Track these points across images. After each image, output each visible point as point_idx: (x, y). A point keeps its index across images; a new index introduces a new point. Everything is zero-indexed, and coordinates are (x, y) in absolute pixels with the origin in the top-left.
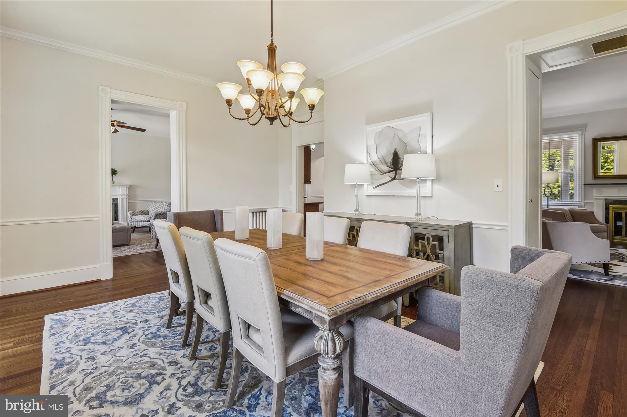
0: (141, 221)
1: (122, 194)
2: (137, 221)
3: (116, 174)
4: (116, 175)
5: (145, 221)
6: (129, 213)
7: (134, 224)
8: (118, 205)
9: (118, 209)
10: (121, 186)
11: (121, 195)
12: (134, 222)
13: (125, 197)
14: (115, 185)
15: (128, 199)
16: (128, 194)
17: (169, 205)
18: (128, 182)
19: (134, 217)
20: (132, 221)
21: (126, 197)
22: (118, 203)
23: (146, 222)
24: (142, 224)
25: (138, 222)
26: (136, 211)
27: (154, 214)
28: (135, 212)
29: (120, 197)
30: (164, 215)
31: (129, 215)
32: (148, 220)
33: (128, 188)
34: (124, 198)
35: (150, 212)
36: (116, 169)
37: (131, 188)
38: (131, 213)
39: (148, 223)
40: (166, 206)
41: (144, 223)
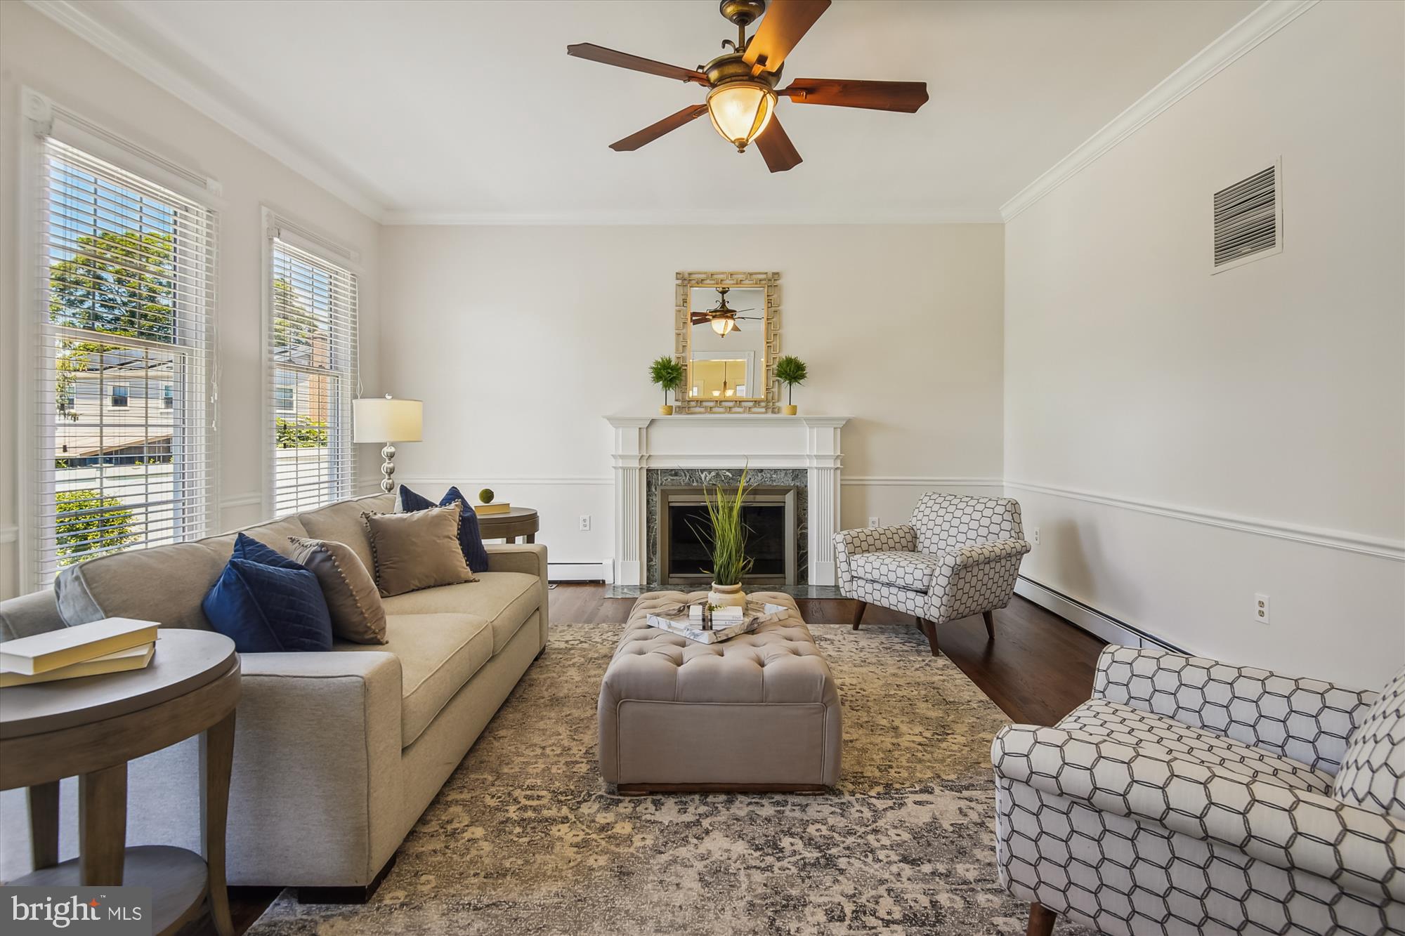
0: (889, 585)
1: (820, 453)
2: (873, 581)
3: (803, 376)
4: (801, 381)
5: (906, 588)
6: (840, 538)
7: (861, 592)
8: (807, 492)
9: (805, 509)
10: (817, 421)
11: (817, 457)
12: (861, 583)
13: (830, 464)
14: (799, 420)
15: (839, 472)
16: (839, 454)
17: (1008, 516)
18: (842, 410)
19: (859, 560)
20: (853, 577)
21: (832, 465)
22: (806, 486)
23: (911, 595)
24: (893, 600)
25: (877, 586)
26: (867, 531)
27: (950, 561)
28: (863, 537)
29: (815, 463)
30: (992, 565)
31: (841, 547)
32: (918, 585)
33: (839, 431)
34: (827, 469)
35: (922, 538)
36: (801, 360)
37: (848, 429)
38: (849, 539)
39: (920, 600)
40: (997, 519)
41: (902, 596)
